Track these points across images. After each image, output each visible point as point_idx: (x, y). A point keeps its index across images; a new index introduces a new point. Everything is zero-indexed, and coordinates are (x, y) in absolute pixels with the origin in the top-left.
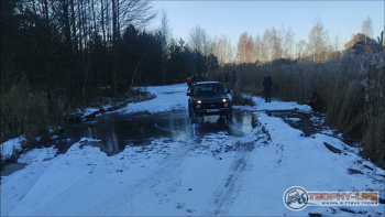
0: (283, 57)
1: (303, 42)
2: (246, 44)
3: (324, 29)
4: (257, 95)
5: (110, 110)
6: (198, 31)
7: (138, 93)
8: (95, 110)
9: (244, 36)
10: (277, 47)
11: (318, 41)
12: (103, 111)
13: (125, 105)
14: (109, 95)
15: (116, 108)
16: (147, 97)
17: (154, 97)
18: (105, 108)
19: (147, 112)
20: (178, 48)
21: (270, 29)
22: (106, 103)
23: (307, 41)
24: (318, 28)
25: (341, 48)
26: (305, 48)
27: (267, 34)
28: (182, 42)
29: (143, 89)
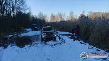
0: (63, 20)
1: (68, 16)
2: (53, 17)
3: (73, 13)
4: (58, 30)
5: (16, 35)
6: (41, 13)
7: (24, 31)
8: (12, 36)
9: (52, 14)
10: (61, 18)
11: (72, 16)
12: (14, 36)
13: (20, 34)
14: (15, 31)
15: (18, 35)
16: (26, 32)
17: (28, 32)
18: (15, 35)
19: (27, 36)
20: (34, 18)
21: (59, 13)
22: (15, 34)
23: (69, 16)
24: (72, 13)
25: (78, 18)
26: (68, 18)
27: (58, 14)
28: (35, 16)
29: (25, 29)
